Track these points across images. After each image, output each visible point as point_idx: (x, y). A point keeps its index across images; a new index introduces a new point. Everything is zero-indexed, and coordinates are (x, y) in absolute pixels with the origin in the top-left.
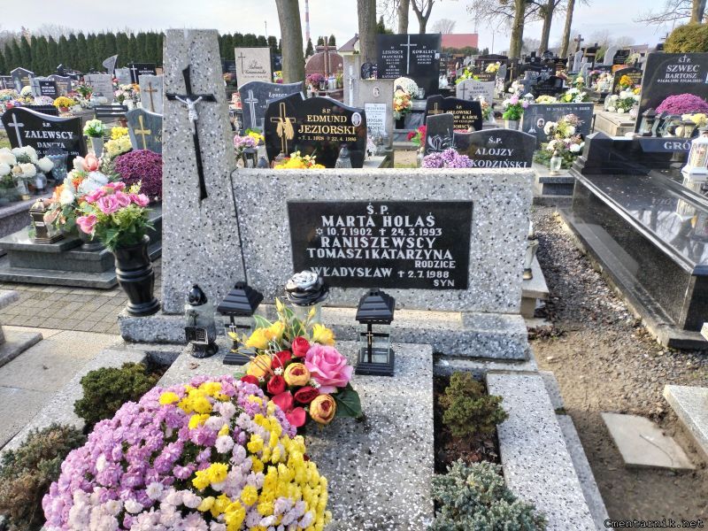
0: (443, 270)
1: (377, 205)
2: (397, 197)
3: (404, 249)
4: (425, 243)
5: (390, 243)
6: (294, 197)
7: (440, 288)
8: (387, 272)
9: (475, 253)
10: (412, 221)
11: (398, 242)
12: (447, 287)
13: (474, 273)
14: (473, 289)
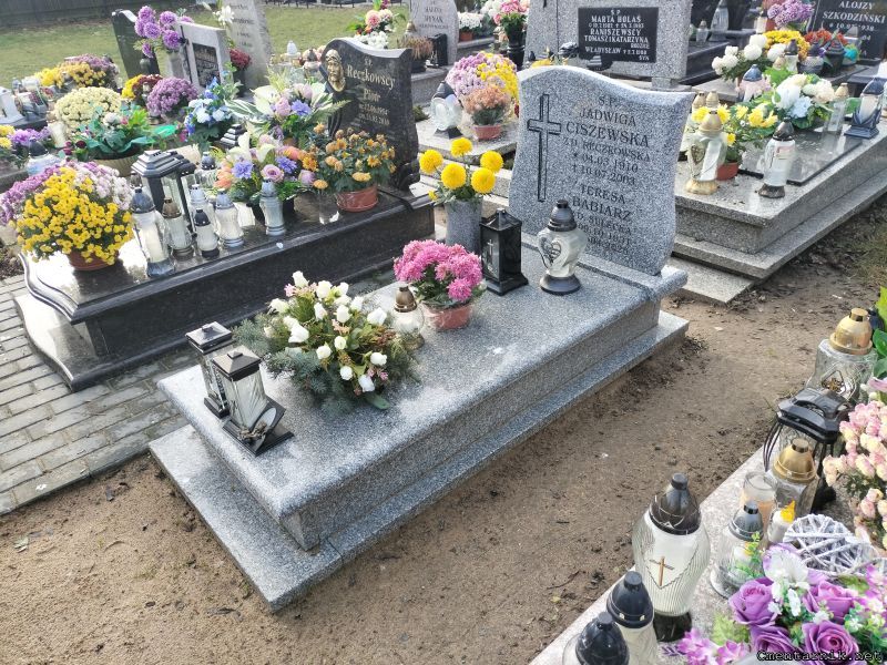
0: (644, 49)
1: (615, 9)
2: (625, 5)
3: (626, 36)
4: (636, 32)
5: (620, 33)
6: (581, 5)
7: (643, 61)
8: (618, 50)
9: (659, 40)
10: (631, 19)
11: (624, 32)
12: (645, 61)
13: (659, 53)
14: (658, 63)
